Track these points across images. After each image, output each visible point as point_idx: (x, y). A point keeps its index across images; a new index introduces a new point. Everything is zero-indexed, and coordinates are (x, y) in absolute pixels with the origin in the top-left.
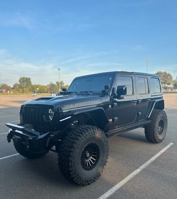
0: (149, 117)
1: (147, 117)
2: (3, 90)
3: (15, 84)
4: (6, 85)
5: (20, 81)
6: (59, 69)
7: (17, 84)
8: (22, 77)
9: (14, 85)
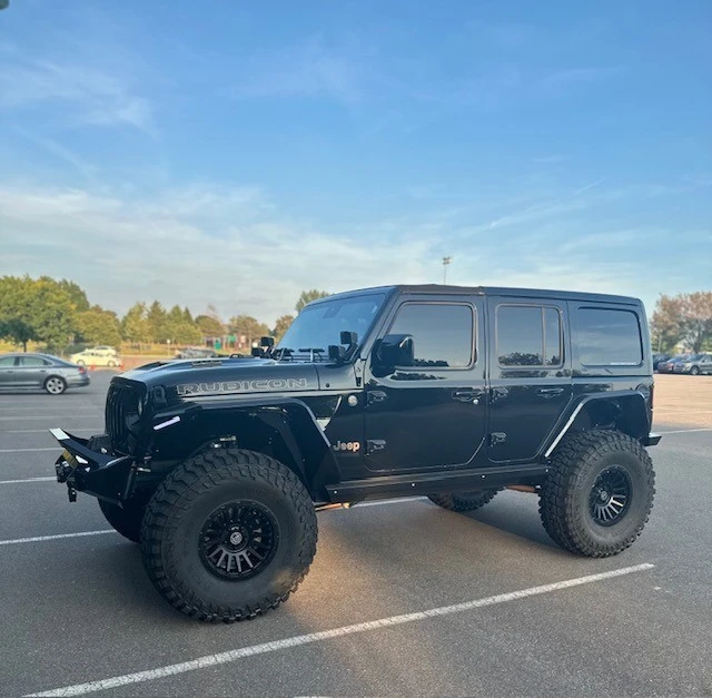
0: (547, 455)
1: (539, 452)
2: (239, 339)
3: (283, 319)
4: (253, 320)
5: (299, 307)
6: (446, 261)
7: (289, 318)
8: (307, 291)
9: (278, 322)
